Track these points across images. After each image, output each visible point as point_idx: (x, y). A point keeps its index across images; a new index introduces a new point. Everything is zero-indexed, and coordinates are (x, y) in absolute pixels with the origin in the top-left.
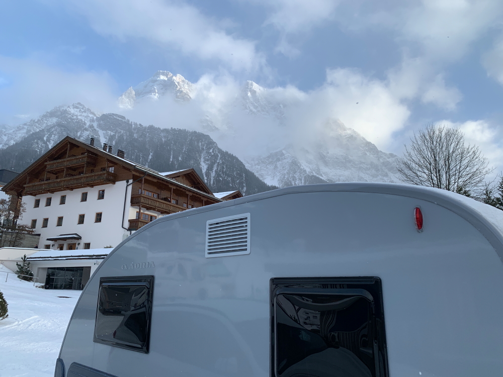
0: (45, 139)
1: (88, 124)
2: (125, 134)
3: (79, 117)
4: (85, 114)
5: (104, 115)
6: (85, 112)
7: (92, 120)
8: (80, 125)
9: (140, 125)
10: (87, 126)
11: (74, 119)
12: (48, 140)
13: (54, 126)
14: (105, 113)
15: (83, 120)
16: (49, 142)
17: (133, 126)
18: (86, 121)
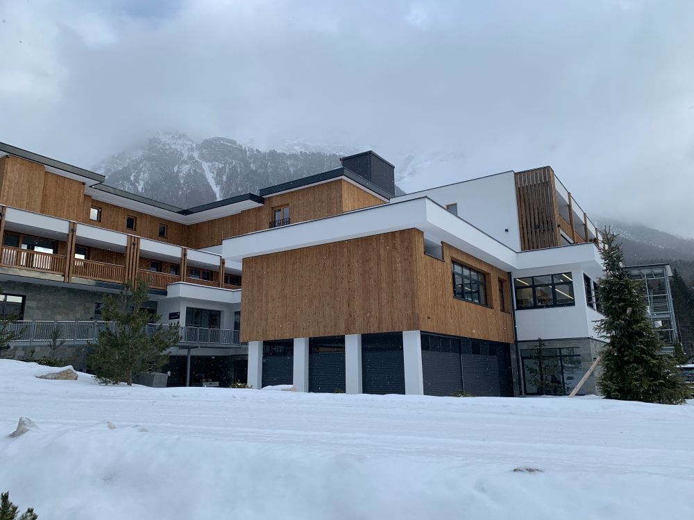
0: (132, 178)
1: (186, 155)
2: (238, 165)
3: (173, 146)
4: (180, 142)
5: (206, 140)
6: (180, 138)
7: (192, 149)
8: (175, 158)
9: (257, 151)
10: (185, 158)
11: (166, 149)
12: (137, 180)
13: (142, 161)
14: (208, 138)
15: (179, 150)
17: (248, 153)
18: (183, 152)
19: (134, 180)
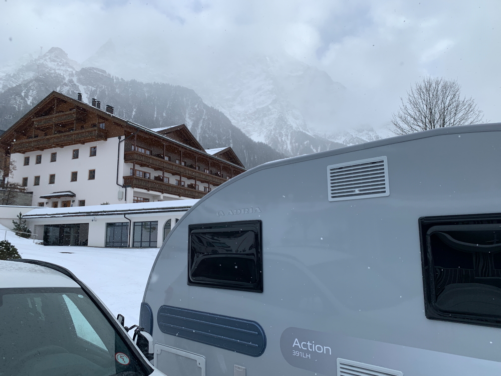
0: (23, 94)
1: (67, 79)
2: (106, 89)
3: (57, 71)
4: (63, 68)
5: (83, 69)
6: (63, 65)
7: (71, 75)
8: (59, 80)
9: (122, 79)
10: (66, 81)
11: (52, 73)
12: (27, 96)
13: (31, 81)
14: (84, 67)
15: (62, 74)
16: (28, 97)
17: (115, 80)
18: (64, 76)
19: (25, 95)
